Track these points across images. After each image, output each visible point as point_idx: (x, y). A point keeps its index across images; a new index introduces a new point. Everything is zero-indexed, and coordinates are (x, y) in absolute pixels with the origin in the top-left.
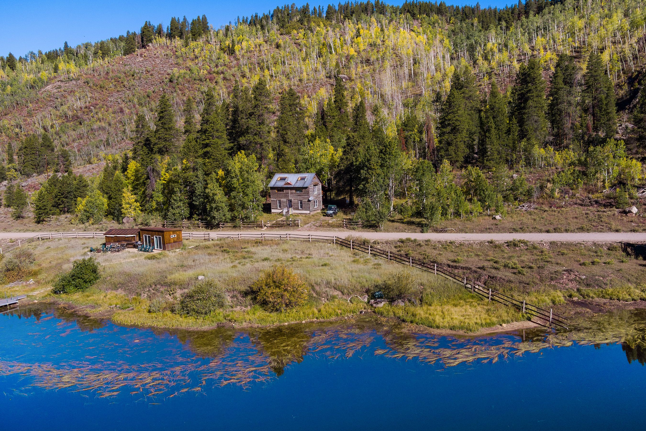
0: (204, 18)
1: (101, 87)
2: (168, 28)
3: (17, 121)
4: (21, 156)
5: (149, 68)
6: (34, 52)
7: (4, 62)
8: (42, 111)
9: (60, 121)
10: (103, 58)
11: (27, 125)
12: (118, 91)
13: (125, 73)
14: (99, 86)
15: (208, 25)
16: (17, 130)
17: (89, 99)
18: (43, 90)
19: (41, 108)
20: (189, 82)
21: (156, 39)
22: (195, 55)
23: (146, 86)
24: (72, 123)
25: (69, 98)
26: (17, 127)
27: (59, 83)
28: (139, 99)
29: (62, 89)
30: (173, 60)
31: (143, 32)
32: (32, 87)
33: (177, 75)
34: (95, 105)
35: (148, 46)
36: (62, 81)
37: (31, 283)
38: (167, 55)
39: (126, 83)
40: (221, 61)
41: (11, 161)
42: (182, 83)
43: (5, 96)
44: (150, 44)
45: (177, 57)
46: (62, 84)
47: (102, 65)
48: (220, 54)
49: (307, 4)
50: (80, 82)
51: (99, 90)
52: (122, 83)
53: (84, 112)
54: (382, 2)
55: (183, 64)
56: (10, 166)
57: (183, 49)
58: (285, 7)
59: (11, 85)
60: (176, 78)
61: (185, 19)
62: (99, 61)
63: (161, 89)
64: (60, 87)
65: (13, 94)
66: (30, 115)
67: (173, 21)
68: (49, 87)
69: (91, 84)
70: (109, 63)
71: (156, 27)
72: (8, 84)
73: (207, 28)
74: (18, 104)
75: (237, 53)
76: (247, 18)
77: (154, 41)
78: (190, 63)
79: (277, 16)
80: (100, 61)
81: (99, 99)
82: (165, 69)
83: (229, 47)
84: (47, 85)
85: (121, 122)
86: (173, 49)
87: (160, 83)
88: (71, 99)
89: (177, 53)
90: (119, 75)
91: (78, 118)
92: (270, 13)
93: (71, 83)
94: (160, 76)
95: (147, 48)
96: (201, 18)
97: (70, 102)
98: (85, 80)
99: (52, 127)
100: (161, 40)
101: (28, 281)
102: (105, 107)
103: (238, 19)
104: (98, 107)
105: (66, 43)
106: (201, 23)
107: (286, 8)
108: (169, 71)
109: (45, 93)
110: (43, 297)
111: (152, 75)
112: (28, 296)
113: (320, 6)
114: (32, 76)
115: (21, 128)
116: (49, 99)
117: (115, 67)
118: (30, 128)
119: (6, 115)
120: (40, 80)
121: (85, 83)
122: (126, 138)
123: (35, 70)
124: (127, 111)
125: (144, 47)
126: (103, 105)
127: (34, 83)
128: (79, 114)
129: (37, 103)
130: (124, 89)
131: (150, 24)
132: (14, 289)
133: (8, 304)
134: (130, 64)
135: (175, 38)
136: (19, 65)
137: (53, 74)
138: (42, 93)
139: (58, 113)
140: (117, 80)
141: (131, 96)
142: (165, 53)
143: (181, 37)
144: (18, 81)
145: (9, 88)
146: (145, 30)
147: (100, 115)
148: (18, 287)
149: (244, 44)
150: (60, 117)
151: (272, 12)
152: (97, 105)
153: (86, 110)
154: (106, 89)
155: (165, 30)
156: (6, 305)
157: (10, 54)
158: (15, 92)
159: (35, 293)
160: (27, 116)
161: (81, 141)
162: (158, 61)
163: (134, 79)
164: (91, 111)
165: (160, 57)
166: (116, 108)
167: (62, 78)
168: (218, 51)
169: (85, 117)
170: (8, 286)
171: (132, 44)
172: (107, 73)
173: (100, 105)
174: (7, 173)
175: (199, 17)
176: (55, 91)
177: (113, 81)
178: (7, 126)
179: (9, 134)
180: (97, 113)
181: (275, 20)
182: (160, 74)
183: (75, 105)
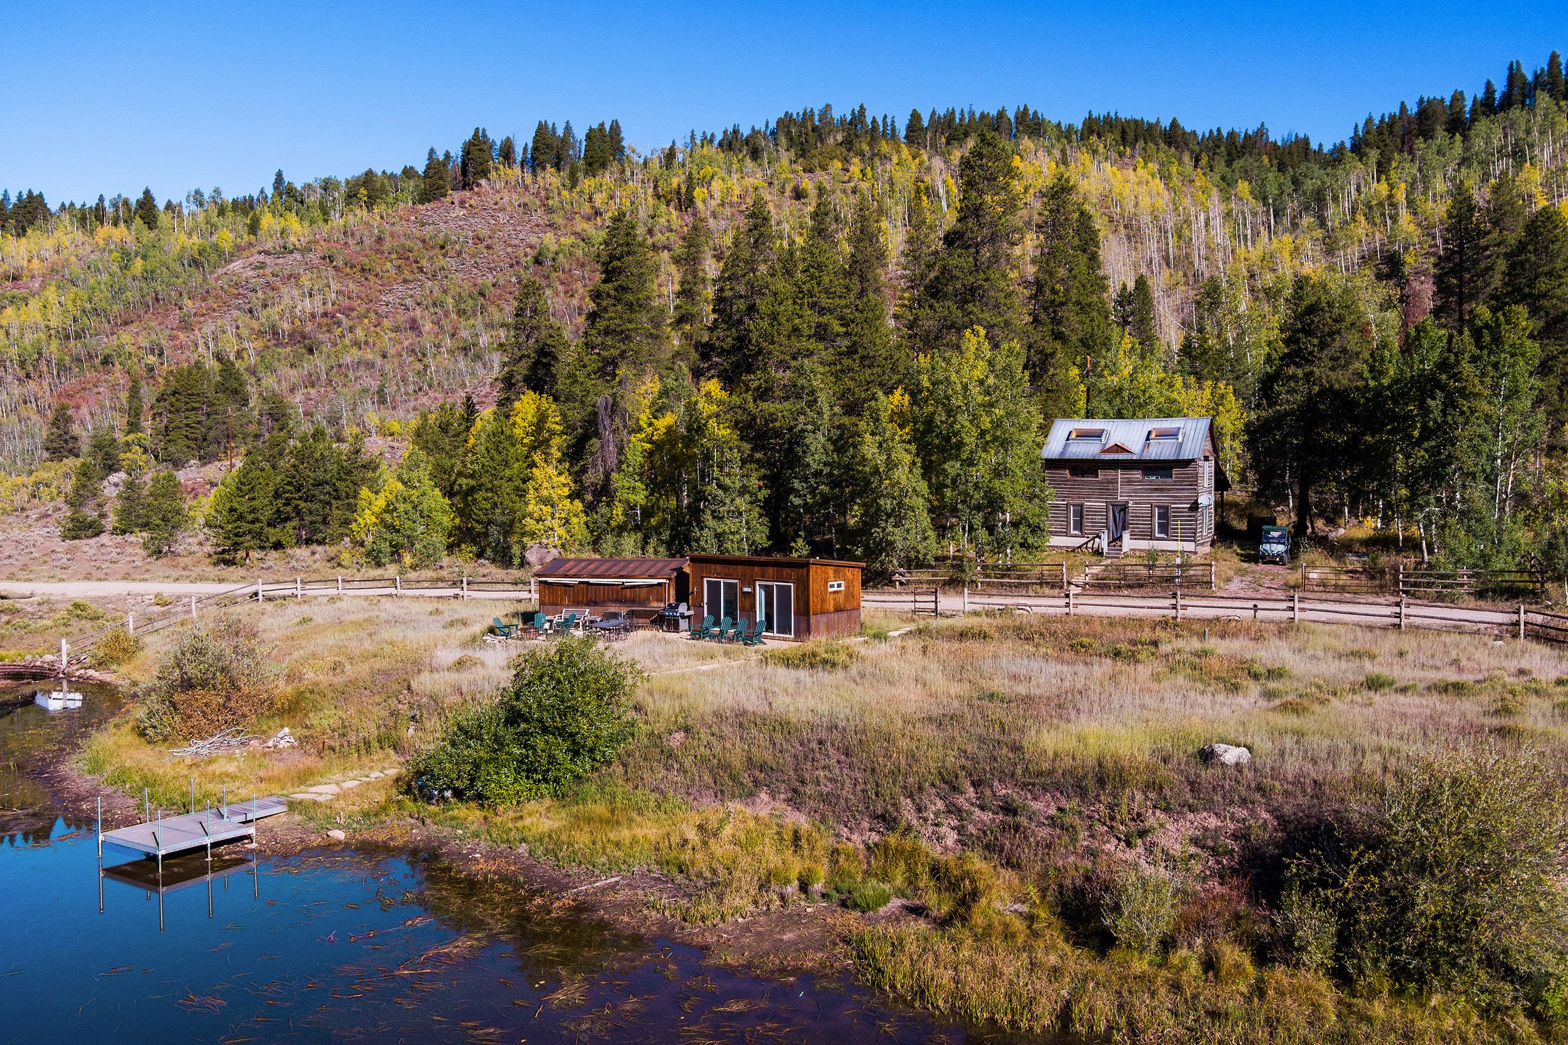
0: (616, 128)
1: (363, 270)
2: (525, 149)
3: (154, 337)
4: (160, 414)
5: (484, 232)
6: (202, 190)
7: (130, 210)
8: (216, 318)
9: (259, 344)
10: (369, 206)
11: (176, 348)
12: (405, 281)
13: (424, 241)
14: (359, 267)
15: (624, 143)
16: (152, 359)
17: (334, 295)
18: (220, 271)
19: (214, 310)
20: (583, 265)
21: (497, 169)
22: (593, 207)
23: (475, 271)
24: (289, 349)
25: (284, 290)
26: (152, 352)
27: (262, 258)
28: (459, 299)
29: (268, 271)
30: (539, 216)
31: (468, 153)
32: (195, 263)
33: (554, 248)
34: (348, 311)
35: (479, 185)
36: (267, 253)
37: (283, 744)
38: (525, 205)
39: (424, 263)
40: (662, 220)
41: (134, 427)
42: (567, 267)
43: (129, 279)
44: (483, 182)
45: (550, 210)
46: (269, 260)
47: (367, 223)
48: (656, 208)
49: (862, 107)
50: (313, 257)
51: (358, 275)
52: (417, 262)
53: (320, 325)
54: (1035, 113)
55: (566, 226)
56: (131, 437)
57: (565, 193)
58: (805, 114)
59: (145, 257)
60: (550, 255)
61: (568, 129)
62: (358, 212)
63: (514, 279)
64: (262, 265)
65: (148, 276)
66: (186, 325)
67: (542, 131)
68: (236, 266)
69: (339, 262)
70: (382, 218)
71: (499, 143)
72: (136, 256)
73: (621, 150)
74: (157, 300)
75: (699, 204)
76: (713, 135)
77: (493, 175)
78: (581, 225)
79: (789, 133)
80: (362, 213)
81: (359, 297)
82: (520, 236)
83: (678, 193)
84: (231, 261)
85: (413, 350)
86: (538, 193)
87: (511, 266)
88: (289, 294)
89: (550, 202)
90: (409, 243)
91: (304, 338)
92: (767, 126)
93: (290, 258)
94: (509, 249)
95: (476, 189)
96: (607, 127)
97: (286, 301)
98: (327, 254)
99: (239, 355)
100: (509, 172)
101: (263, 735)
102: (372, 315)
103: (693, 137)
104: (354, 314)
105: (279, 175)
106: (608, 139)
107: (808, 115)
108: (533, 240)
109: (226, 278)
110: (366, 815)
111: (488, 247)
112: (293, 806)
113: (885, 117)
114: (195, 239)
115: (160, 355)
116: (235, 291)
117: (397, 228)
118: (184, 357)
119: (126, 323)
120: (216, 248)
121: (324, 258)
122: (430, 386)
123: (203, 227)
124: (427, 327)
125: (466, 186)
126: (368, 311)
127: (200, 254)
128: (309, 327)
129: (204, 299)
130: (420, 276)
131: (484, 135)
132: (216, 768)
133: (208, 841)
134: (433, 223)
135: (544, 168)
136: (164, 219)
137: (245, 236)
138: (218, 278)
139: (255, 325)
140: (404, 255)
141: (436, 293)
142: (522, 200)
143: (558, 166)
144: (161, 249)
145: (138, 265)
146: (473, 148)
147: (360, 333)
148: (231, 758)
149: (717, 186)
150: (261, 334)
151: (773, 125)
152: (352, 309)
153: (325, 320)
154: (377, 275)
155: (519, 151)
156: (203, 848)
157: (147, 192)
158: (153, 272)
159: (322, 791)
160: (179, 329)
161: (313, 391)
162: (503, 217)
163: (445, 256)
164: (339, 324)
165: (509, 209)
166: (402, 318)
167: (269, 246)
168: (650, 199)
169: (321, 337)
170: (188, 752)
171: (441, 178)
172: (380, 240)
173: (362, 309)
174: (122, 456)
175: (602, 125)
176: (251, 273)
177: (394, 256)
178: (128, 348)
179: (130, 368)
180: (351, 329)
181: (783, 140)
182: (510, 245)
183: (299, 307)
